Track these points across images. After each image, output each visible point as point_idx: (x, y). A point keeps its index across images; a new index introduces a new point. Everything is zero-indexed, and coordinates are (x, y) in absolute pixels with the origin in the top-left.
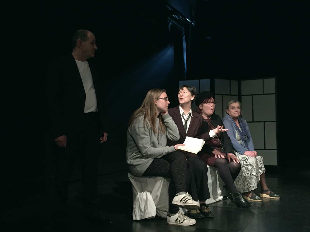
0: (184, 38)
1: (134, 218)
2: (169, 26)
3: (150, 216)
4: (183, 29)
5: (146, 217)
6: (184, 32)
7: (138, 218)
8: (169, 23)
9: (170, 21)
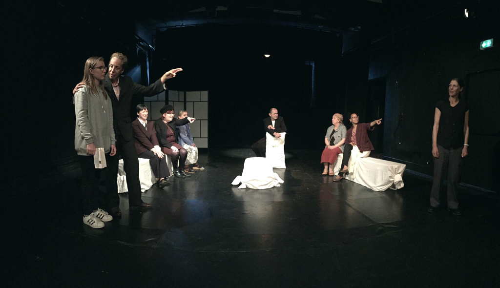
0: (147, 59)
2: (137, 51)
9: (138, 47)
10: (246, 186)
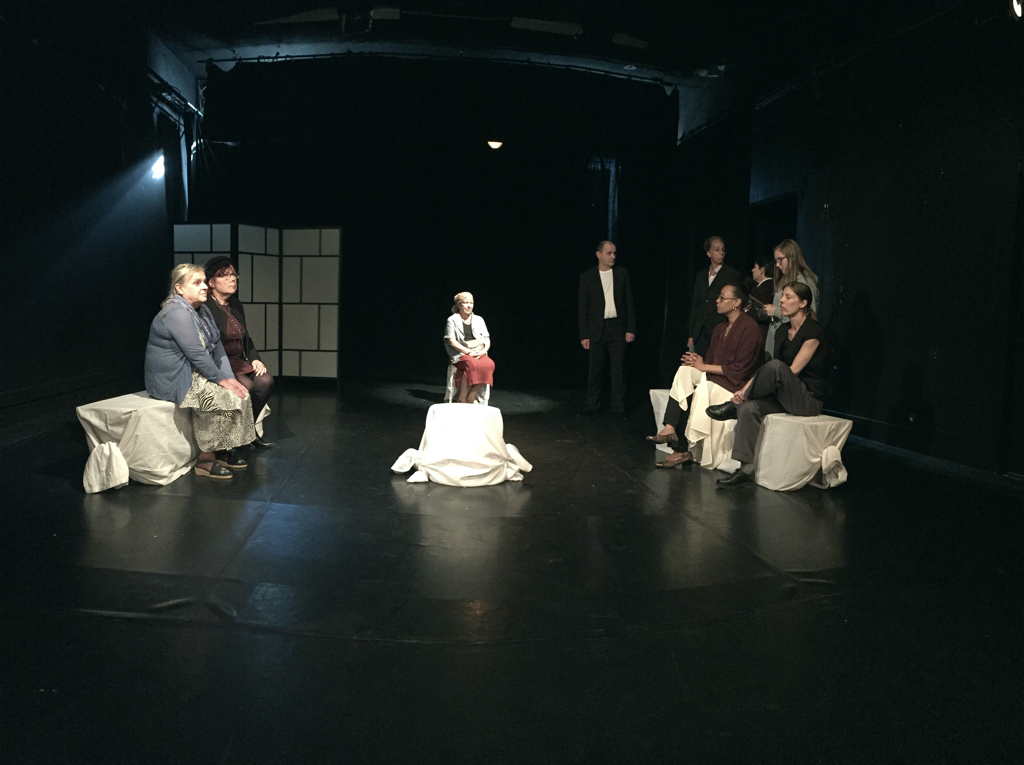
0: (183, 139)
1: (87, 489)
2: (155, 116)
3: (118, 483)
4: (182, 122)
5: (112, 486)
6: (183, 129)
7: (97, 489)
8: (154, 108)
9: (156, 105)
10: (429, 475)
